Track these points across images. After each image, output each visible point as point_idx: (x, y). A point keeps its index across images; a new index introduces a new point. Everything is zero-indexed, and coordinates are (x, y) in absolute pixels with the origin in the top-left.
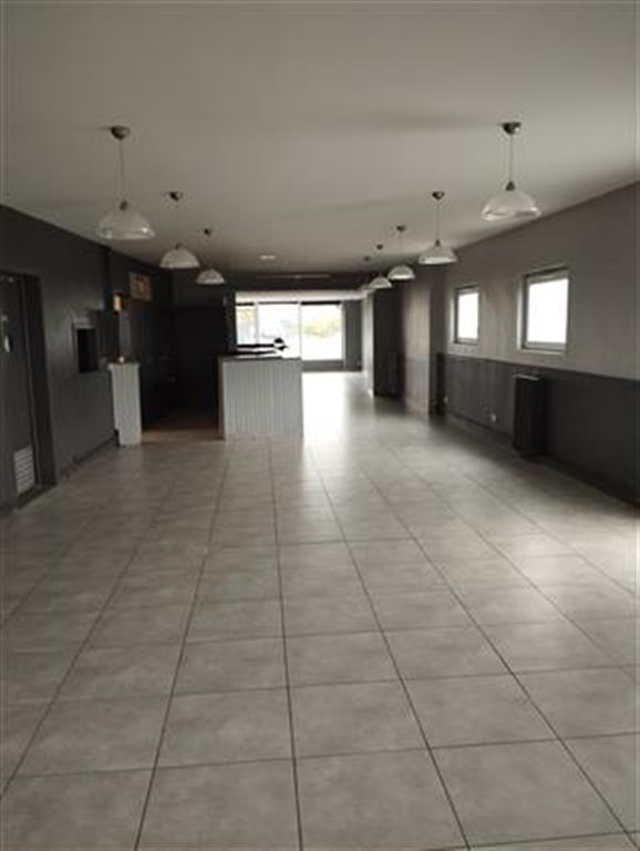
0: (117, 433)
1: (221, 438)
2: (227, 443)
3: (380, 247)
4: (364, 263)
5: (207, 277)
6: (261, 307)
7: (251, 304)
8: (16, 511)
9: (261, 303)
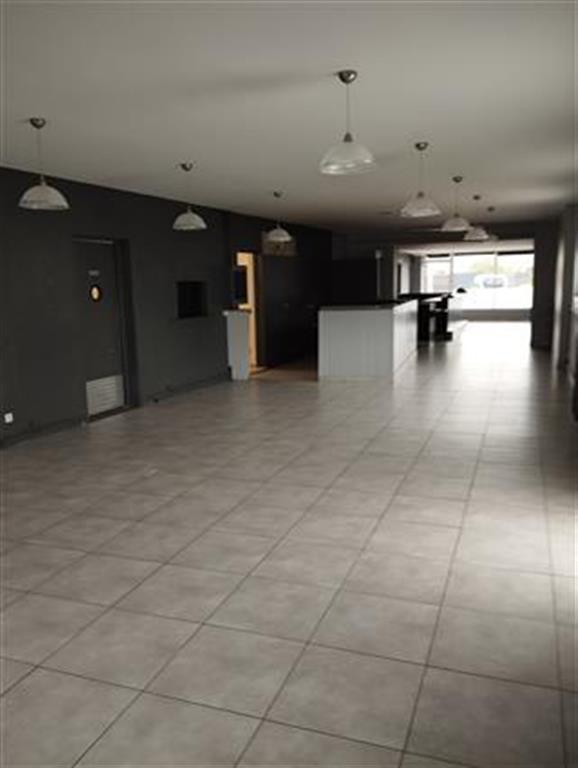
0: (230, 369)
1: (316, 379)
2: (321, 383)
3: (476, 198)
4: (489, 214)
5: (277, 235)
6: (456, 258)
7: (447, 255)
8: (84, 424)
9: (457, 254)
